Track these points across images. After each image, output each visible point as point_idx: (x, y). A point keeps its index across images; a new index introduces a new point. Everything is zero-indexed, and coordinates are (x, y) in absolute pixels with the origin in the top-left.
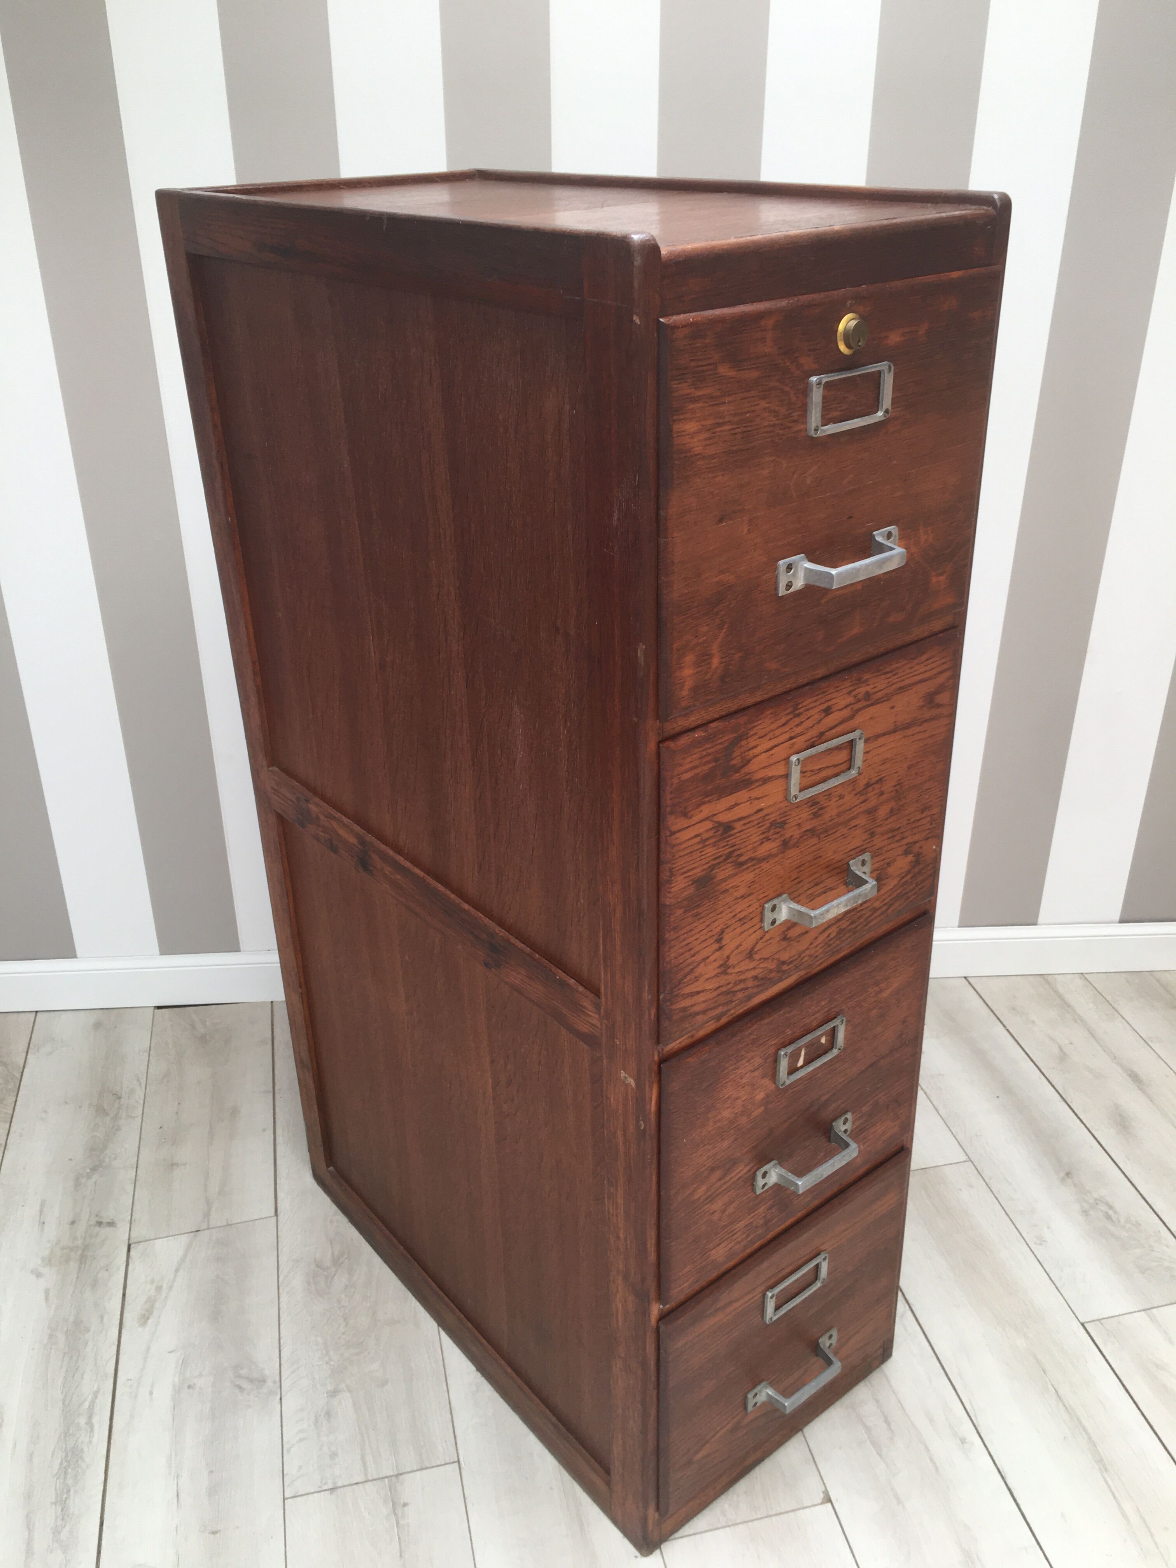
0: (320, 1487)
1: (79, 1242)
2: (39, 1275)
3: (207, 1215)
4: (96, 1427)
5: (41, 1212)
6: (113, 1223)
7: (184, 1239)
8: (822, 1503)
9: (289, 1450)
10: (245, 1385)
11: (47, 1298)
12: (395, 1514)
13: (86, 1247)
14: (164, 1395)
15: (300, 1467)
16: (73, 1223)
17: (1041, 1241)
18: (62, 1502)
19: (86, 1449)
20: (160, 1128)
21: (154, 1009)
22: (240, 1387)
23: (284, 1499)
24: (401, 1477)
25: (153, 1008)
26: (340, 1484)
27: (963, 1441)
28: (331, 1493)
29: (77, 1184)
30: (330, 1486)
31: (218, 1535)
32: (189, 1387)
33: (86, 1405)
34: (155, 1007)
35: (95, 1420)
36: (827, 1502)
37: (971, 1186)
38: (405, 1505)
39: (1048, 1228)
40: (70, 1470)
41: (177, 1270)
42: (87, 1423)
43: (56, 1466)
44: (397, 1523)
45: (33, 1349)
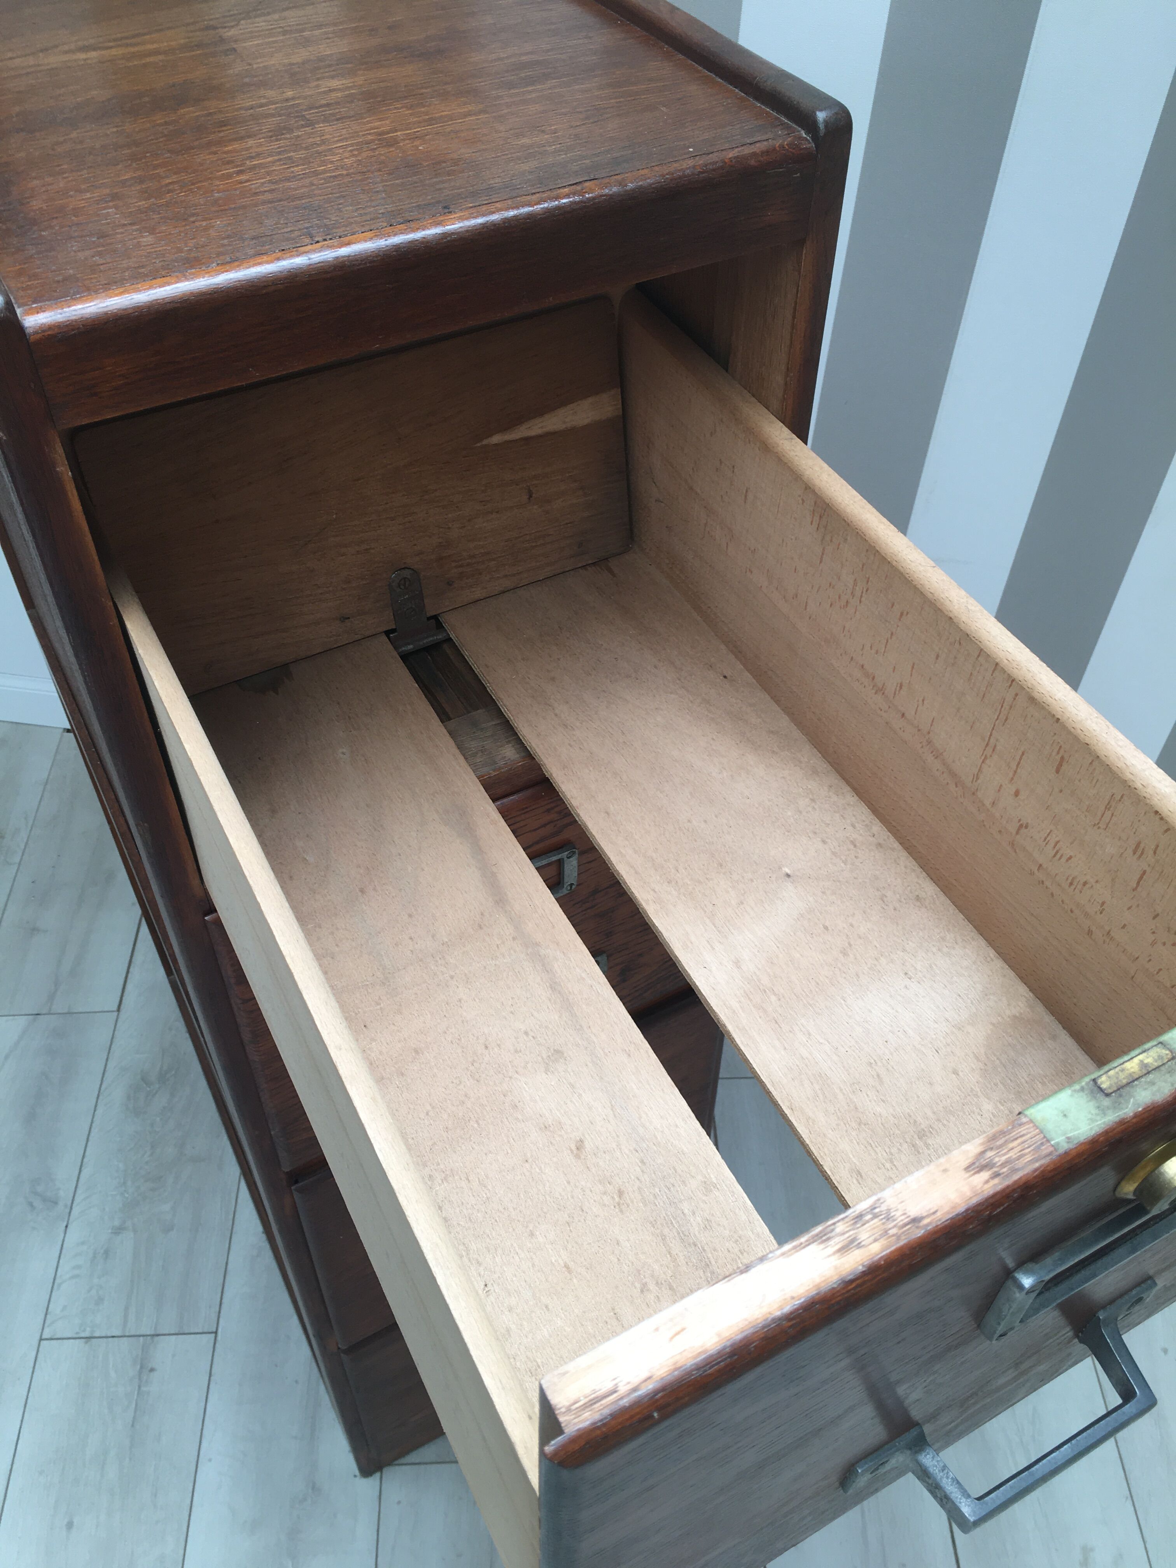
0: (77, 1333)
3: (51, 997)
7: (22, 1021)
9: (60, 1285)
10: (38, 1203)
12: (140, 1379)
15: (64, 1308)
20: (33, 882)
21: (64, 732)
22: (31, 1205)
23: (41, 1339)
24: (156, 1339)
25: (61, 730)
26: (97, 1334)
28: (86, 1343)
30: (87, 1334)
34: (65, 729)
38: (152, 1370)
41: (7, 1057)
44: (139, 1387)
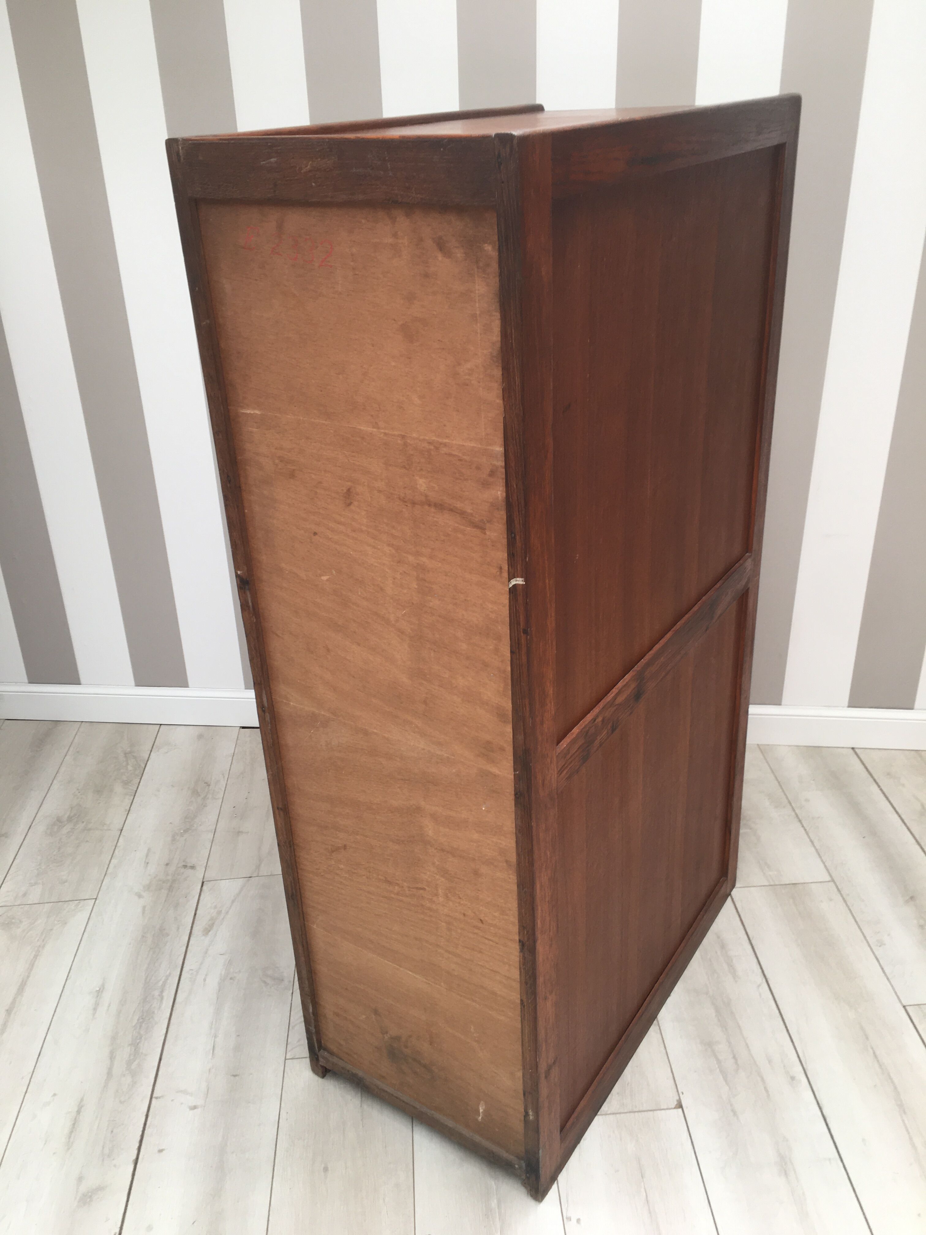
1: (169, 878)
2: (140, 896)
3: (258, 867)
4: (165, 998)
5: (147, 856)
6: (193, 867)
7: (240, 882)
8: (675, 1108)
9: (293, 1028)
10: (269, 981)
11: (143, 913)
13: (174, 881)
14: (213, 982)
15: (300, 1040)
16: (167, 864)
17: (881, 944)
18: (136, 1045)
19: (156, 1012)
20: (234, 807)
21: (240, 728)
22: (265, 982)
23: (285, 1059)
25: (239, 728)
27: (793, 1078)
29: (174, 840)
31: (237, 1078)
32: (231, 979)
33: (161, 983)
34: (241, 727)
35: (165, 994)
36: (679, 1108)
37: (831, 900)
39: (889, 935)
40: (143, 1025)
41: (233, 902)
42: (159, 995)
43: (135, 1021)
45: (130, 944)
